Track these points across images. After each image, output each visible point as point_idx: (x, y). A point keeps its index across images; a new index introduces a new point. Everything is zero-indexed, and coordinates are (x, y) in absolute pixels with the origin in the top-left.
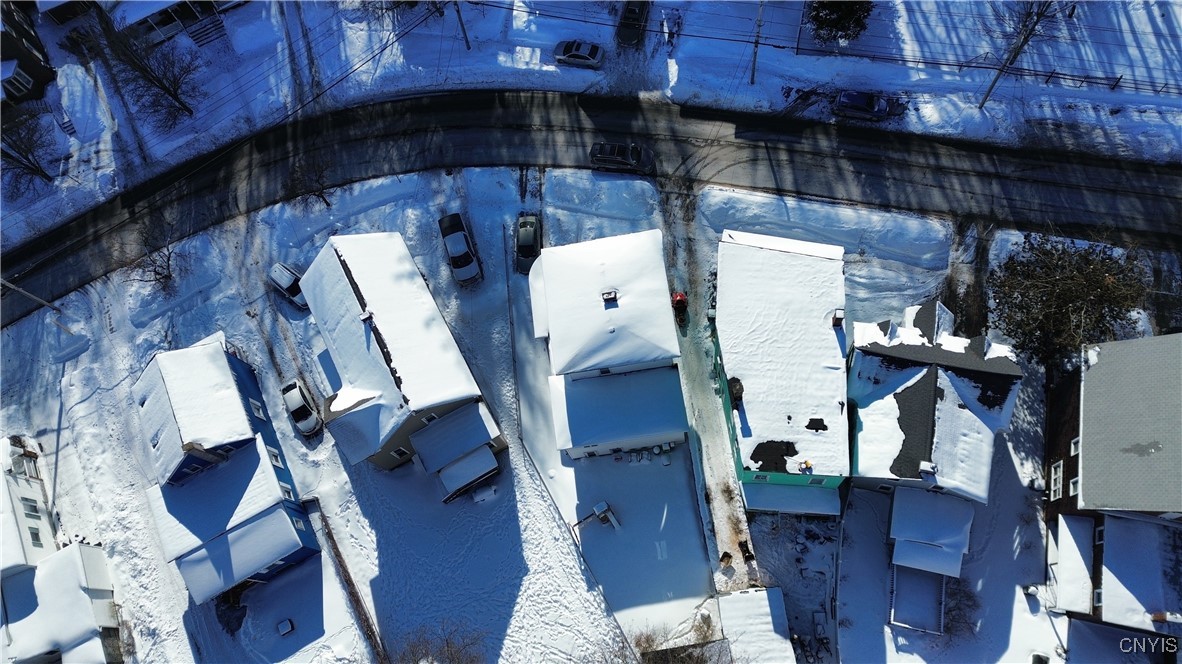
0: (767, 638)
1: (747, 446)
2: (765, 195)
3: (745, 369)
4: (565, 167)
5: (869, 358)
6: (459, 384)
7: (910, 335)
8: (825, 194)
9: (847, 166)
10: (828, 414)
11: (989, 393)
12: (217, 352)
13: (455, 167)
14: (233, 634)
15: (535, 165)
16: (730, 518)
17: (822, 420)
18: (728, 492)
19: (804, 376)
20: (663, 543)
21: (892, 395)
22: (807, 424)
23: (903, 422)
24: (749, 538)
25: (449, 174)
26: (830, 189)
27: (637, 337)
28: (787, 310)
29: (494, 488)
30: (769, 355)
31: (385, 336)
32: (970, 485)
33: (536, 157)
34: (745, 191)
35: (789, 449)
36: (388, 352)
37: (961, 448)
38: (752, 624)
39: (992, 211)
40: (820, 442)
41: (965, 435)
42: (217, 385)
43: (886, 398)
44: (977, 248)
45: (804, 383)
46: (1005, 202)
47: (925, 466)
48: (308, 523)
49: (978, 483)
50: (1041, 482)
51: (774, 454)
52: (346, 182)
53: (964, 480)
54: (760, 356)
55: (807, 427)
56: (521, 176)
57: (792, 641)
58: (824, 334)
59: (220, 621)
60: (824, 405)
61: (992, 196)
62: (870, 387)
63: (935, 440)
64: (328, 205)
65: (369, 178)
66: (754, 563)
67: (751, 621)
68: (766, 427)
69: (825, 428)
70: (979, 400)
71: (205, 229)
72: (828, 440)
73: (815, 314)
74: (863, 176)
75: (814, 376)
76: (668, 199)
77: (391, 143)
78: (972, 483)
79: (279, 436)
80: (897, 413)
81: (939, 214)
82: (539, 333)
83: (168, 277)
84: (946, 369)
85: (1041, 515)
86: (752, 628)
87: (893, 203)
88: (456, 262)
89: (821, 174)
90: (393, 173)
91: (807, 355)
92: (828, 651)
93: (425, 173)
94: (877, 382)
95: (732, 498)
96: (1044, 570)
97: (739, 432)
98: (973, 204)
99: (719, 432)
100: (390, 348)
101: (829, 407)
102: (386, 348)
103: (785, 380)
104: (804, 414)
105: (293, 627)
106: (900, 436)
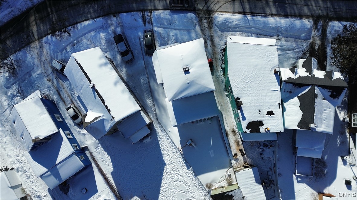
0: (253, 185)
1: (244, 124)
2: (239, 15)
3: (241, 94)
4: (159, 10)
5: (288, 84)
6: (132, 107)
7: (302, 72)
8: (262, 13)
10: (274, 109)
11: (334, 93)
12: (37, 100)
13: (116, 13)
14: (66, 194)
15: (147, 10)
16: (235, 141)
17: (272, 111)
18: (234, 132)
19: (264, 94)
20: (212, 151)
21: (297, 97)
22: (266, 113)
23: (301, 107)
24: (243, 147)
25: (114, 16)
26: (264, 10)
27: (198, 84)
28: (256, 69)
29: (150, 137)
30: (250, 87)
31: (101, 93)
32: (327, 129)
33: (147, 6)
34: (231, 14)
35: (260, 123)
36: (103, 99)
37: (324, 116)
39: (328, 14)
40: (272, 120)
41: (325, 110)
42: (40, 113)
43: (294, 98)
44: (322, 30)
45: (265, 97)
46: (332, 10)
47: (312, 126)
48: (85, 155)
49: (330, 127)
50: (347, 119)
51: (255, 126)
52: (75, 24)
53: (325, 127)
54: (247, 88)
55: (267, 114)
56: (143, 15)
57: (262, 185)
58: (271, 77)
59: (61, 191)
60: (272, 105)
61: (328, 7)
62: (288, 94)
63: (315, 114)
64: (70, 34)
65: (83, 21)
66: (245, 156)
67: (247, 180)
68: (251, 115)
69: (273, 114)
70: (330, 96)
71: (23, 47)
72: (275, 119)
73: (267, 69)
75: (268, 94)
76: (201, 20)
77: (89, 5)
79: (68, 125)
80: (299, 104)
81: (307, 17)
82: (159, 82)
83: (14, 68)
84: (318, 86)
86: (248, 182)
87: (289, 14)
88: (123, 54)
89: (260, 4)
90: (92, 18)
91: (265, 86)
92: (273, 184)
93: (105, 17)
94: (291, 92)
95: (235, 134)
96: (349, 151)
97: (241, 119)
98: (320, 11)
100: (104, 98)
101: (275, 106)
102: (102, 98)
103: (257, 97)
104: (265, 109)
105: (87, 191)
106: (301, 113)
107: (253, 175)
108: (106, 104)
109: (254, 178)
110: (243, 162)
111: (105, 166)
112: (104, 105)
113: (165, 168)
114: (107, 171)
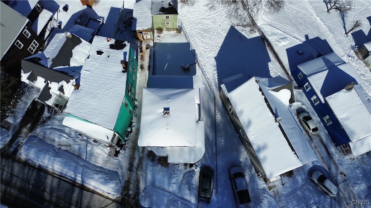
0: (139, 17)
1: (126, 49)
5: (72, 75)
6: (235, 96)
8: (62, 182)
9: (47, 196)
10: (94, 56)
14: (319, 54)
16: (144, 60)
17: (97, 54)
18: (142, 68)
19: (98, 70)
20: (168, 59)
21: (71, 66)
22: (103, 54)
24: (139, 53)
26: (59, 184)
28: (95, 95)
30: (108, 79)
32: (59, 35)
34: (98, 191)
35: (112, 47)
37: (56, 45)
38: (143, 20)
40: (100, 47)
41: (52, 50)
43: (73, 66)
44: (14, 142)
45: (99, 67)
49: (55, 37)
53: (59, 37)
54: (112, 79)
55: (103, 53)
58: (84, 84)
60: (95, 59)
66: (139, 46)
68: (119, 55)
69: (97, 52)
70: (41, 60)
72: (98, 47)
73: (85, 92)
74: (42, 188)
75: (94, 69)
76: (135, 195)
80: (71, 59)
81: (19, 161)
87: (36, 170)
88: (241, 176)
89: (59, 193)
91: (94, 77)
95: (141, 66)
100: (265, 105)
101: (93, 58)
102: (267, 105)
103: (105, 69)
104: (103, 57)
106: (74, 51)
107: (137, 24)
108: (264, 97)
109: (137, 22)
110: (143, 43)
111: (277, 68)
112: (265, 97)
113: (216, 55)
114: (275, 64)
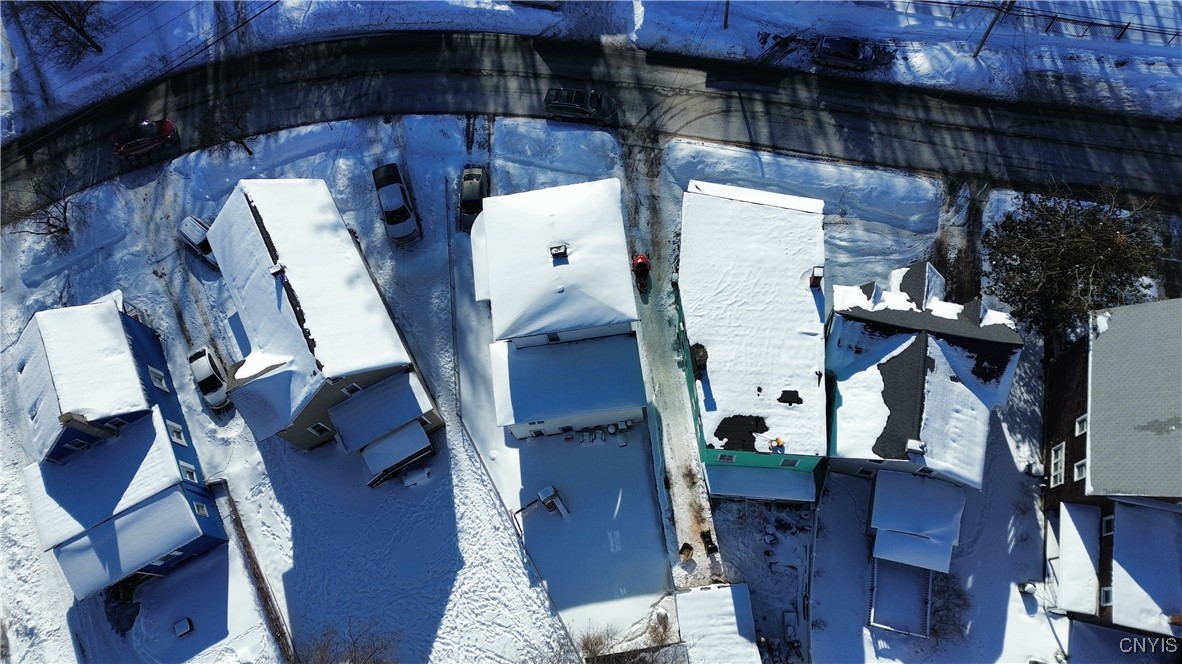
0: (731, 641)
1: (711, 421)
2: (738, 149)
3: (710, 334)
4: (517, 116)
5: (850, 323)
7: (896, 300)
8: (805, 149)
9: (828, 119)
10: (803, 386)
11: (985, 364)
12: (111, 312)
13: (395, 114)
14: (123, 635)
15: (483, 114)
16: (691, 505)
17: (796, 392)
18: (690, 476)
19: (777, 342)
20: (617, 533)
21: (875, 366)
22: (779, 396)
23: (887, 396)
24: (712, 527)
25: (387, 121)
26: (809, 143)
27: (590, 297)
28: (759, 269)
29: (427, 470)
30: (738, 319)
31: (298, 293)
32: (962, 468)
33: (486, 104)
34: (716, 145)
35: (759, 424)
36: (301, 311)
37: (953, 426)
38: (713, 626)
39: (986, 170)
40: (794, 417)
41: (957, 411)
42: (107, 349)
43: (869, 369)
44: (970, 210)
45: (778, 351)
46: (1000, 160)
47: (912, 444)
48: (214, 509)
49: (972, 465)
50: (1039, 468)
51: (741, 430)
52: (272, 129)
53: (956, 461)
54: (728, 320)
55: (780, 400)
56: (468, 125)
57: (759, 644)
58: (801, 296)
59: (109, 620)
60: (798, 375)
61: (987, 153)
62: (851, 358)
63: (924, 416)
64: (251, 153)
65: (298, 126)
66: (718, 556)
67: (712, 622)
68: (732, 400)
69: (800, 401)
70: (974, 372)
71: (111, 178)
72: (803, 415)
73: (790, 273)
74: (846, 130)
75: (788, 343)
76: (630, 152)
77: (325, 87)
78: (965, 466)
79: (184, 410)
80: (881, 386)
81: (929, 172)
82: (479, 296)
83: (65, 230)
84: (938, 336)
85: (1038, 504)
86: (714, 630)
87: (878, 160)
88: (391, 218)
89: (800, 128)
90: (324, 119)
91: (781, 319)
92: (799, 655)
93: (361, 121)
94: (858, 351)
95: (694, 483)
96: (1042, 566)
97: (702, 405)
98: (966, 161)
99: (681, 409)
100: (304, 306)
101: (805, 377)
103: (755, 347)
104: (776, 385)
105: (192, 629)
106: (884, 412)
107: (732, 609)
109: (734, 619)
110: (708, 574)
